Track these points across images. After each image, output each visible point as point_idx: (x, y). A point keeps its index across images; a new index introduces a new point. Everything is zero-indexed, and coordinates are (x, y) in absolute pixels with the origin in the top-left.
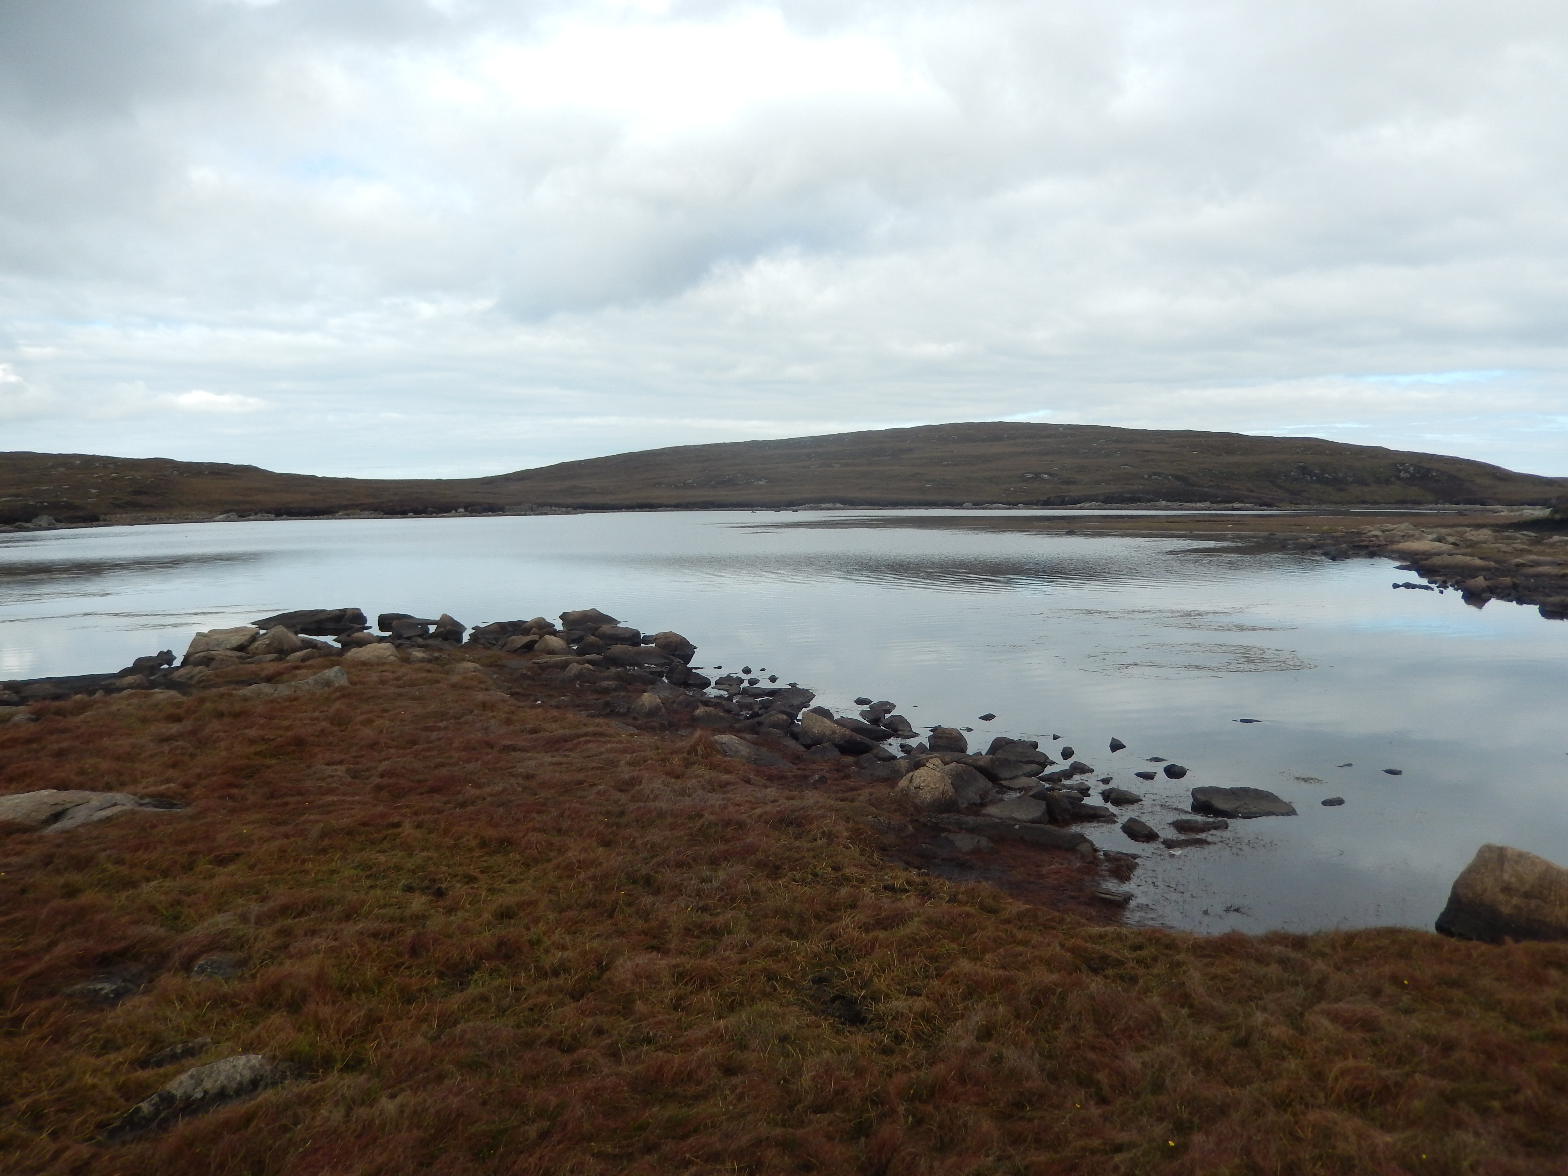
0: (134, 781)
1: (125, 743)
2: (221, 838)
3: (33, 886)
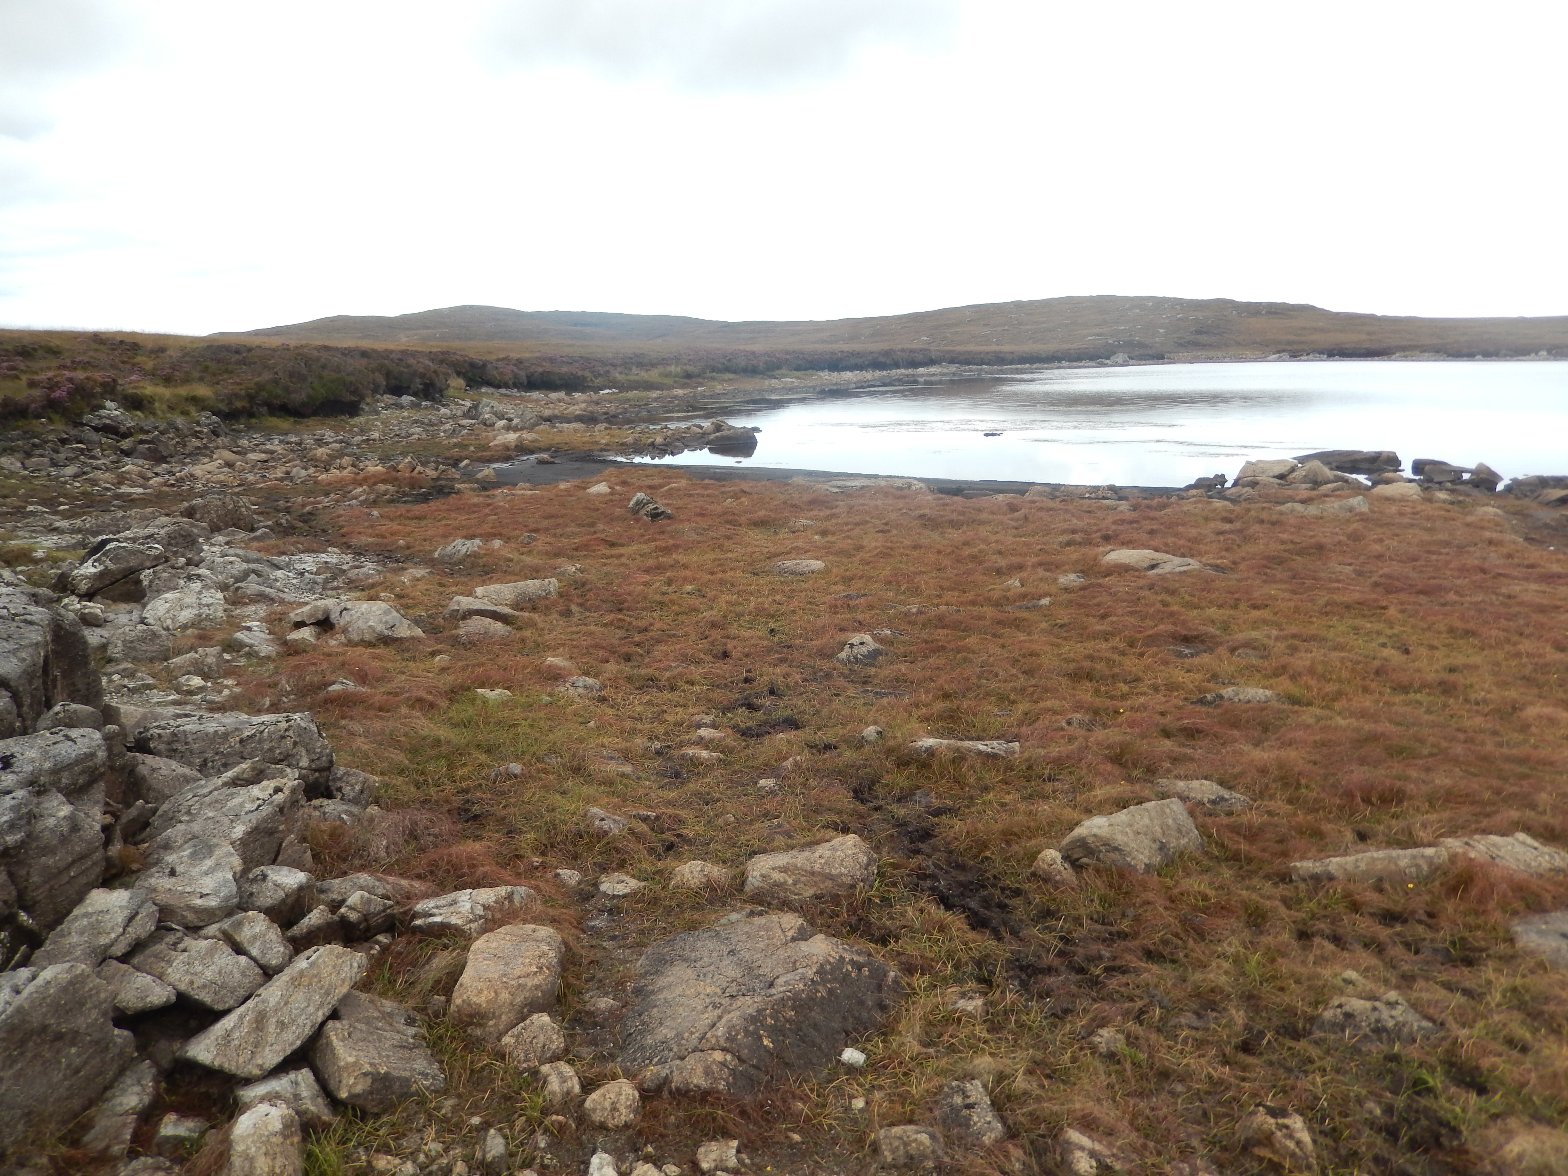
0: (1200, 554)
1: (1194, 532)
2: (1256, 594)
3: (1144, 598)
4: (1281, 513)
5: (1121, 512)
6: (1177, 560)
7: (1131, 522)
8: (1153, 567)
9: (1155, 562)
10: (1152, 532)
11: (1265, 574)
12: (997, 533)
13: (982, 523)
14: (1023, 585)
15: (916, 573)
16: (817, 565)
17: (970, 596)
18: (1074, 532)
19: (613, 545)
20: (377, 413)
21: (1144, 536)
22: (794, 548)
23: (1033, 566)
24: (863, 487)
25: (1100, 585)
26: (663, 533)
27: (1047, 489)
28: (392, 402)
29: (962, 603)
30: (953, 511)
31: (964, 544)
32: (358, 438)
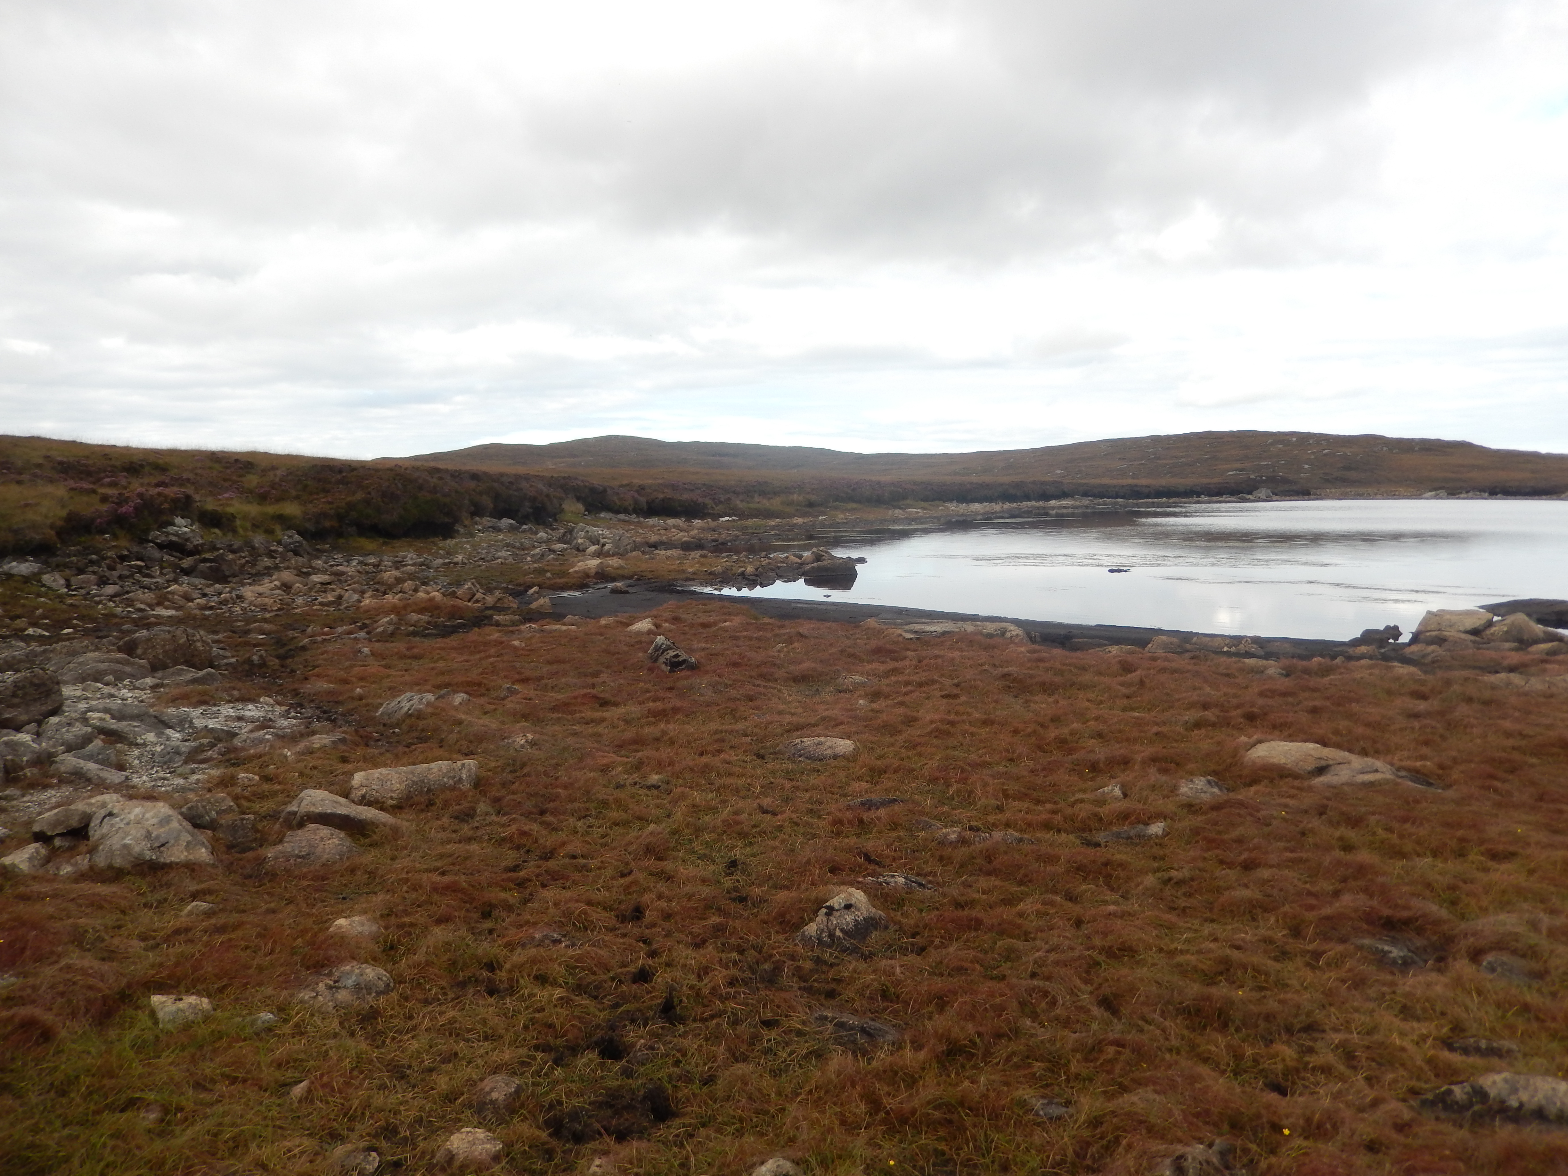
0: (1389, 751)
1: (1373, 712)
2: (1492, 831)
3: (1312, 831)
4: (1494, 688)
5: (1270, 678)
6: (1357, 762)
7: (1284, 694)
8: (1321, 770)
9: (1323, 763)
10: (1314, 711)
11: (1496, 790)
12: (1101, 702)
13: (1083, 687)
14: (1125, 795)
15: (976, 766)
16: (844, 746)
17: (1042, 813)
18: (1205, 706)
19: (604, 703)
20: (472, 535)
21: (1304, 718)
22: (823, 719)
23: (1143, 762)
24: (944, 633)
25: (1241, 804)
26: (671, 689)
27: (1175, 640)
28: (490, 524)
29: (1029, 825)
30: (1047, 670)
31: (1052, 720)
32: (440, 561)
